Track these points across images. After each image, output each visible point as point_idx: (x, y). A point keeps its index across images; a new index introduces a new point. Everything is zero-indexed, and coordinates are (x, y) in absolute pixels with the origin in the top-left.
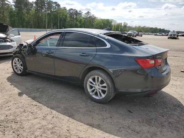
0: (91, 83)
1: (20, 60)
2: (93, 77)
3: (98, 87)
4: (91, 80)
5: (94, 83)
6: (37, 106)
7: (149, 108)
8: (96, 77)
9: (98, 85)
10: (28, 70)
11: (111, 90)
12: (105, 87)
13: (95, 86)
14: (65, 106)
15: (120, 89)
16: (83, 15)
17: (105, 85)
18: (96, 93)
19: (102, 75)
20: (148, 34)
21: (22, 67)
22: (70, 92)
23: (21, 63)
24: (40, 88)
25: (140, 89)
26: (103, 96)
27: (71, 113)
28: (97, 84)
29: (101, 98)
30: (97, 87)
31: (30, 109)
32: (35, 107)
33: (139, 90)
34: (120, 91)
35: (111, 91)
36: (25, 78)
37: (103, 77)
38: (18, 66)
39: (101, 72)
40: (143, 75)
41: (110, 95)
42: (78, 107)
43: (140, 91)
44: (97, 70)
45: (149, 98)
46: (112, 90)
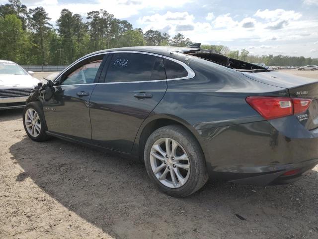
0: (158, 153)
1: (36, 112)
2: (160, 141)
3: (171, 162)
4: (156, 147)
5: (164, 154)
6: (45, 202)
7: (285, 211)
8: (167, 141)
9: (172, 157)
10: (50, 131)
11: (197, 168)
12: (185, 162)
13: (165, 159)
14: (101, 202)
15: (216, 166)
16: (170, 40)
17: (184, 157)
18: (169, 174)
19: (178, 135)
20: (287, 69)
21: (40, 126)
22: (119, 173)
23: (38, 117)
24: (65, 164)
25: (261, 167)
26: (183, 181)
27: (109, 219)
28: (170, 156)
29: (178, 186)
30: (169, 162)
31: (29, 209)
32: (41, 204)
33: (259, 170)
34: (215, 170)
35: (197, 171)
36: (44, 146)
37: (181, 140)
38: (33, 123)
39: (176, 131)
40: (267, 135)
41: (196, 180)
42: (128, 204)
43: (261, 171)
44: (168, 127)
45: (285, 185)
46: (199, 168)
